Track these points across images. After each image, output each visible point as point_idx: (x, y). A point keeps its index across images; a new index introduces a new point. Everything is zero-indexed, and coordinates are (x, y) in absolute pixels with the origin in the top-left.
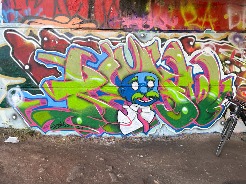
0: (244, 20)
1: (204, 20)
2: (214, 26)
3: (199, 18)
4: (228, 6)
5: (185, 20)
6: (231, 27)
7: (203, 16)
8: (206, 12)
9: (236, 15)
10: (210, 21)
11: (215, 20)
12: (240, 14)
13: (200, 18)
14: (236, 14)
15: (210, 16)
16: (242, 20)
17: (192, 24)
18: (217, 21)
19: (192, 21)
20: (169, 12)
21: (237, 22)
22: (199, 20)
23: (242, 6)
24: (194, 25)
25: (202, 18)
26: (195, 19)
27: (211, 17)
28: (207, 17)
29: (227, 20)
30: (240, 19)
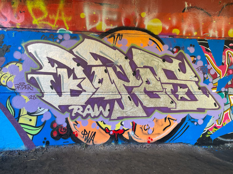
0: (103, 20)
1: (57, 18)
2: (69, 25)
3: (50, 16)
4: (85, 4)
5: (34, 17)
6: (89, 27)
7: (55, 14)
8: (59, 9)
9: (94, 15)
10: (64, 19)
11: (70, 19)
12: (99, 13)
13: (52, 15)
14: (94, 13)
15: (63, 14)
16: (101, 20)
17: (42, 22)
18: (72, 20)
19: (41, 18)
20: (12, 6)
21: (96, 23)
22: (51, 17)
23: (101, 4)
24: (44, 23)
25: (53, 16)
26: (45, 16)
27: (64, 16)
28: (60, 15)
29: (84, 20)
30: (100, 19)
